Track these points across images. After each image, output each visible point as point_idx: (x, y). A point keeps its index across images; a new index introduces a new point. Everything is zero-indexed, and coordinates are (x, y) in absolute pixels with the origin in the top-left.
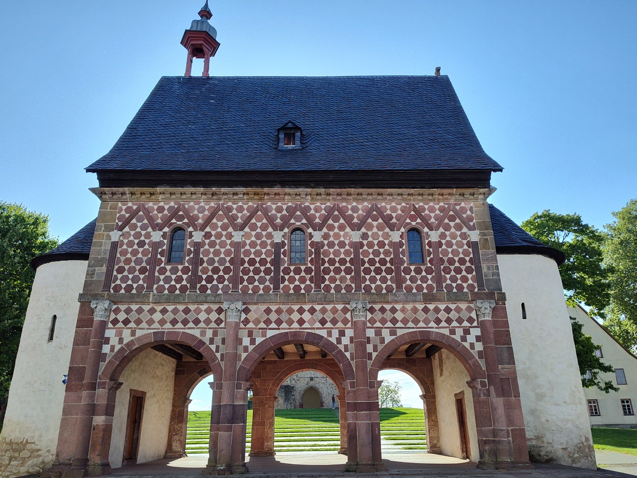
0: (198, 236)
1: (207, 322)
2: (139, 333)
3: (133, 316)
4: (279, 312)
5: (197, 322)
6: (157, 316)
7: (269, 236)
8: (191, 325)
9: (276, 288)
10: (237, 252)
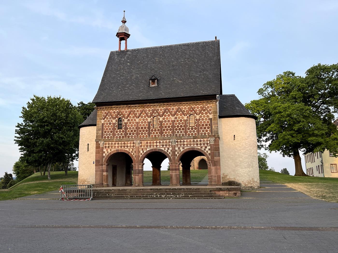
0: (126, 121)
1: (130, 146)
2: (112, 150)
3: (110, 145)
4: (150, 143)
5: (127, 147)
6: (117, 145)
7: (147, 119)
8: (126, 147)
9: (149, 136)
10: (138, 125)
